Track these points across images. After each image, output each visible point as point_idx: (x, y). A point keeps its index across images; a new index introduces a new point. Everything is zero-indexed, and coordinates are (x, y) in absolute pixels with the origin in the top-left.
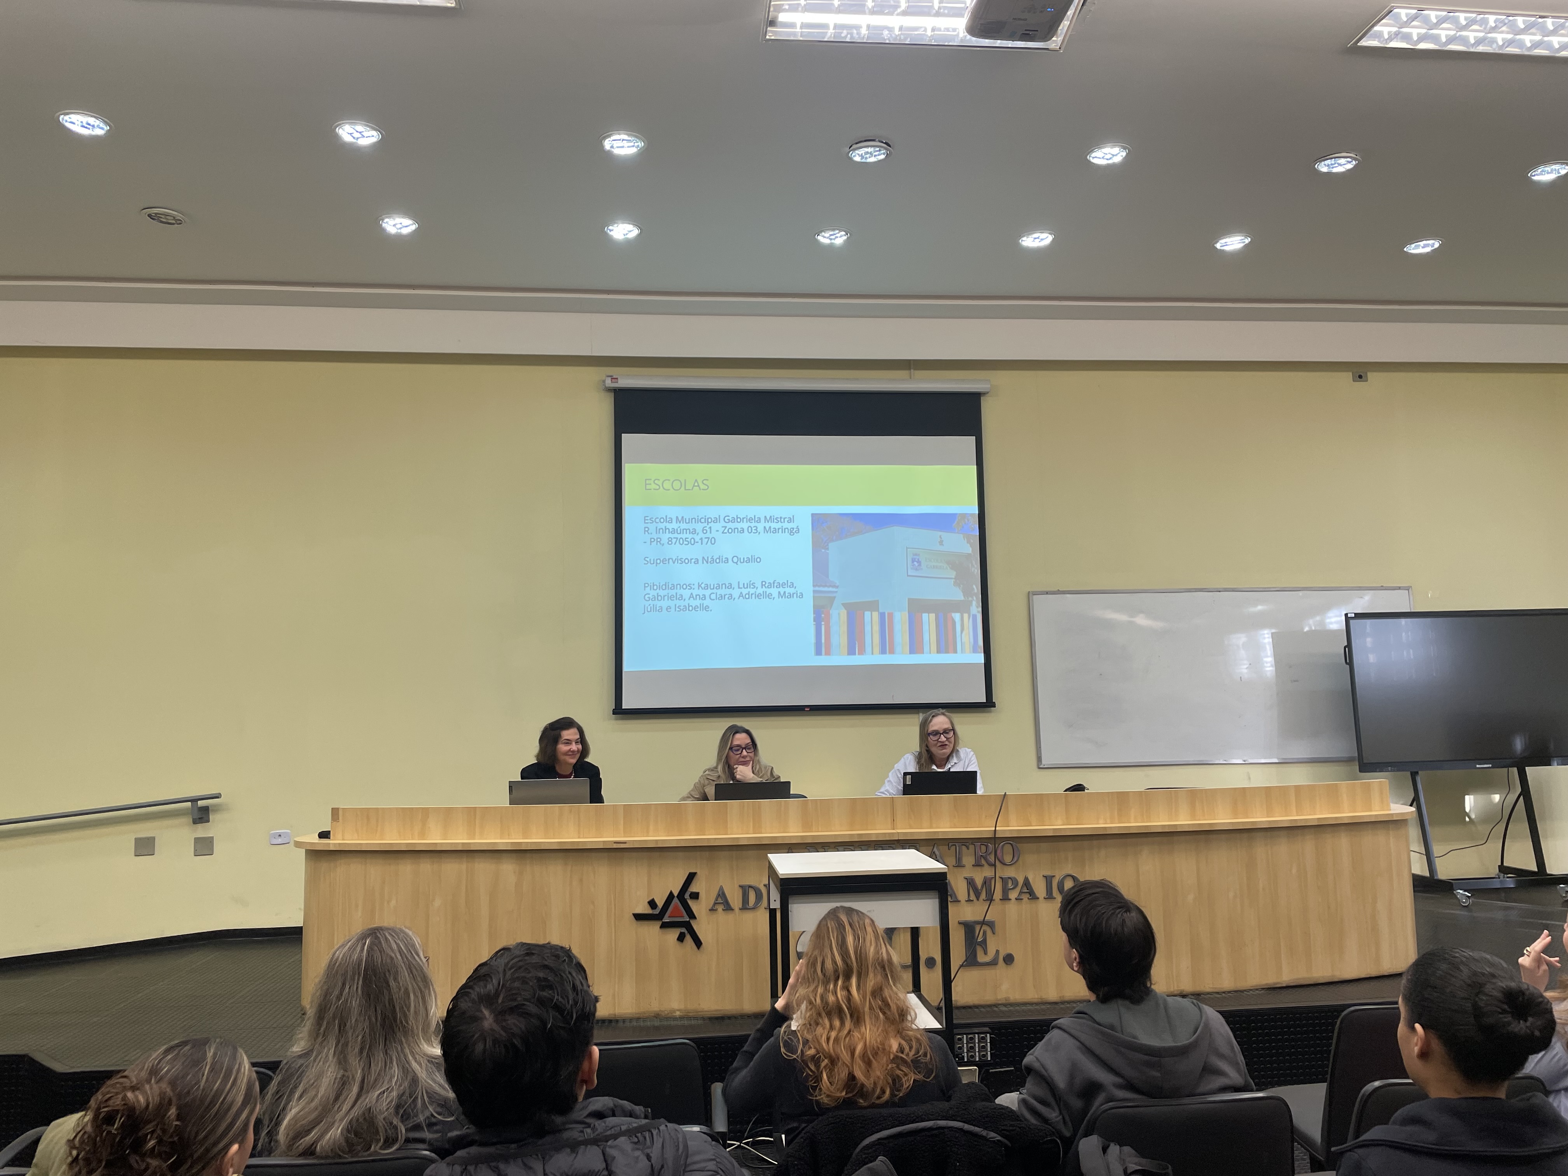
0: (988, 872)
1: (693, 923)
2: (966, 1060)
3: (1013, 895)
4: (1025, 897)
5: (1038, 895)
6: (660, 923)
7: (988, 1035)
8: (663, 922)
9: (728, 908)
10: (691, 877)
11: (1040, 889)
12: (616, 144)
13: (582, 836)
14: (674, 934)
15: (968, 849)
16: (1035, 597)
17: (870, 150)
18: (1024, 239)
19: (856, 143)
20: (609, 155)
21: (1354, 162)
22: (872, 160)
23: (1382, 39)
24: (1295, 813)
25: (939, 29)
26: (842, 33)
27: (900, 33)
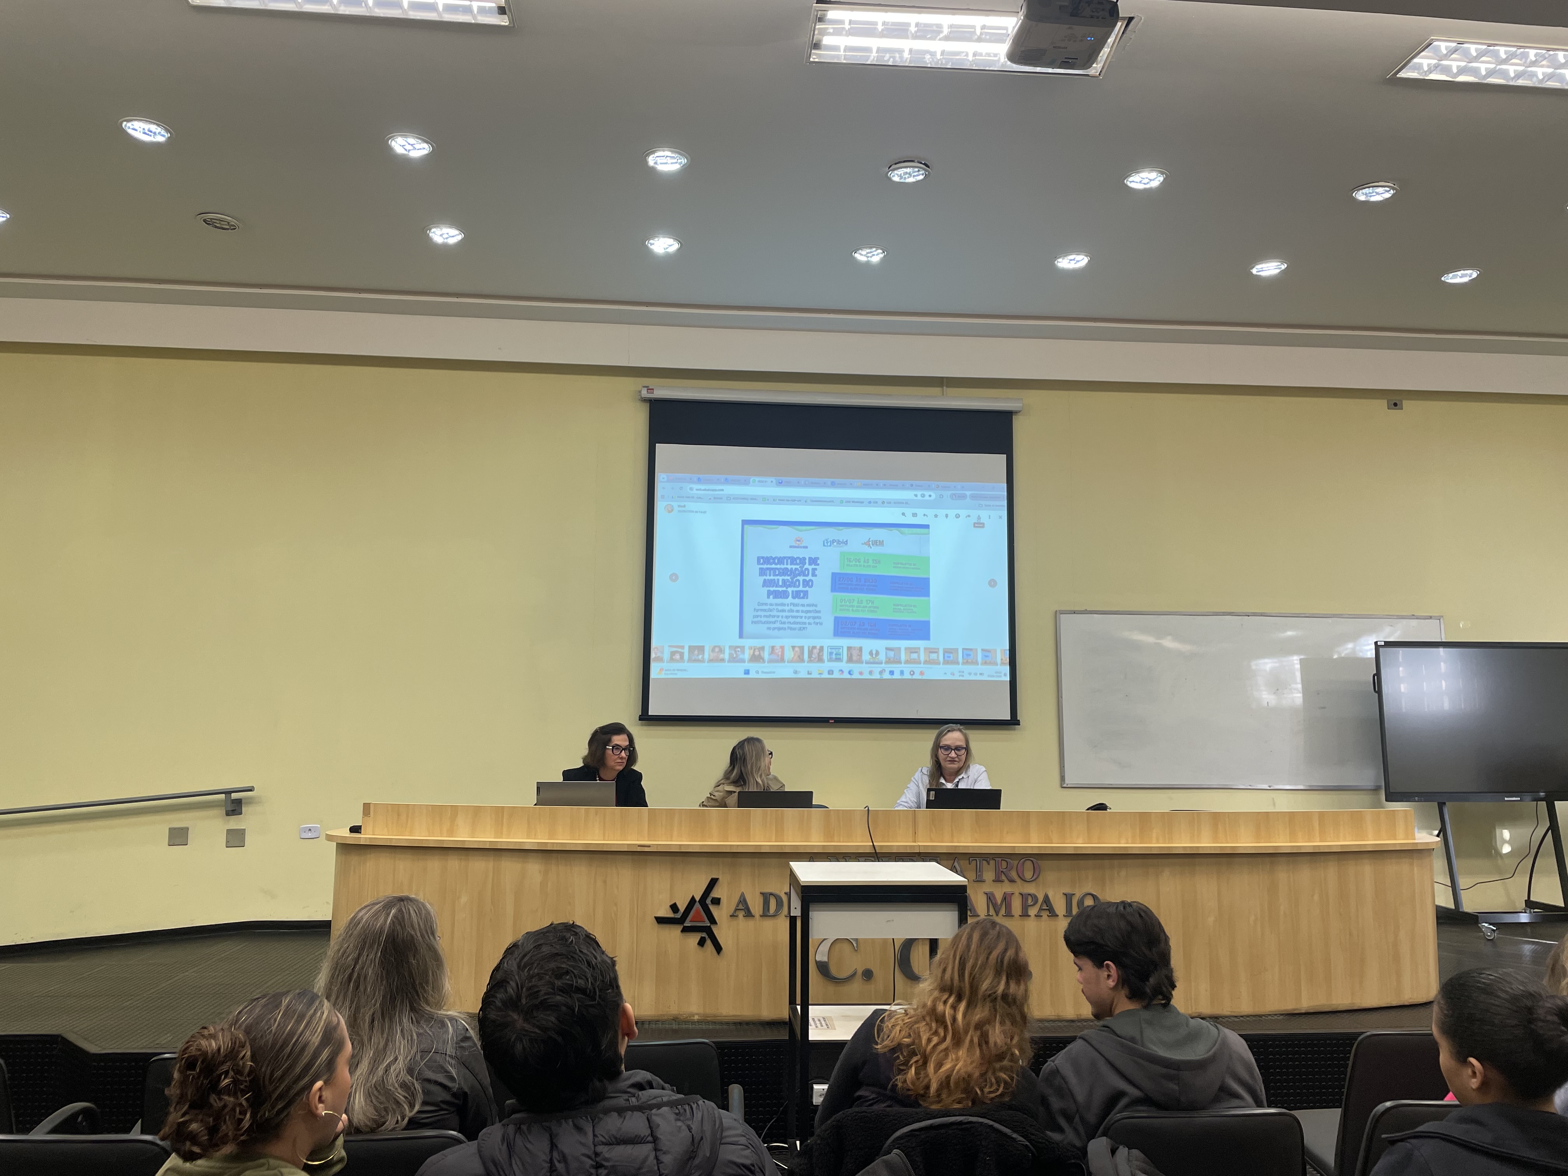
0: (1007, 888)
1: (714, 927)
3: (1033, 912)
4: (1045, 914)
5: (1058, 912)
6: (680, 927)
8: (684, 927)
9: (749, 914)
10: (713, 882)
11: (1060, 907)
12: (659, 160)
13: (607, 839)
14: (694, 938)
16: (1062, 616)
17: (908, 170)
18: (1060, 260)
19: (896, 164)
20: (653, 170)
21: (1392, 192)
22: (911, 180)
23: (1421, 71)
24: (1318, 839)
25: (981, 55)
26: (884, 56)
27: (942, 57)
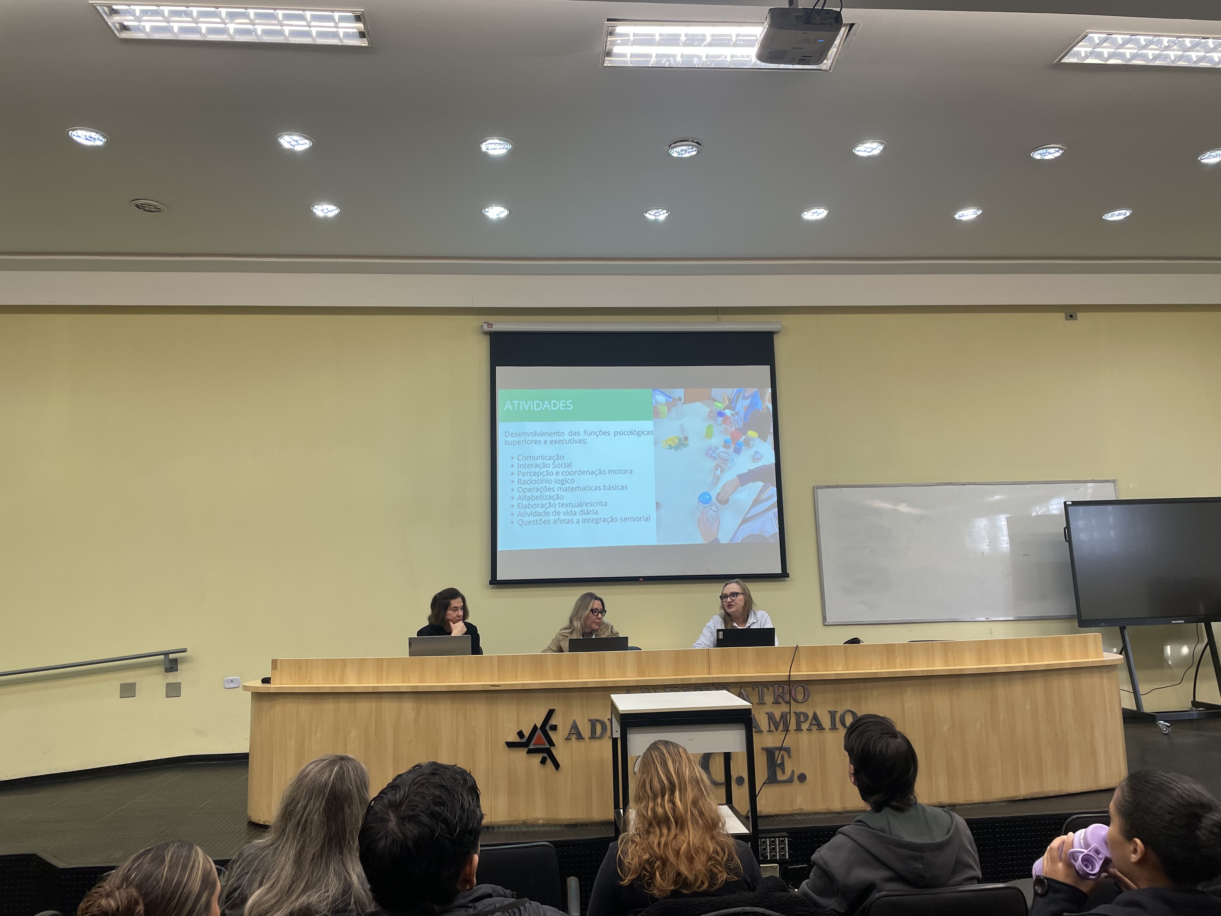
0: (784, 708)
1: (552, 749)
2: (769, 859)
3: (805, 726)
4: (814, 728)
5: (824, 726)
6: (526, 749)
7: (786, 838)
8: (529, 749)
9: (580, 737)
10: (551, 713)
11: (826, 722)
12: (490, 147)
13: (465, 681)
14: (537, 758)
15: (768, 690)
16: (818, 490)
17: (684, 148)
18: (805, 213)
19: (674, 143)
20: (485, 155)
21: (1061, 151)
22: (687, 155)
23: (1080, 57)
24: (1027, 660)
25: (737, 56)
26: (662, 60)
27: (706, 59)
